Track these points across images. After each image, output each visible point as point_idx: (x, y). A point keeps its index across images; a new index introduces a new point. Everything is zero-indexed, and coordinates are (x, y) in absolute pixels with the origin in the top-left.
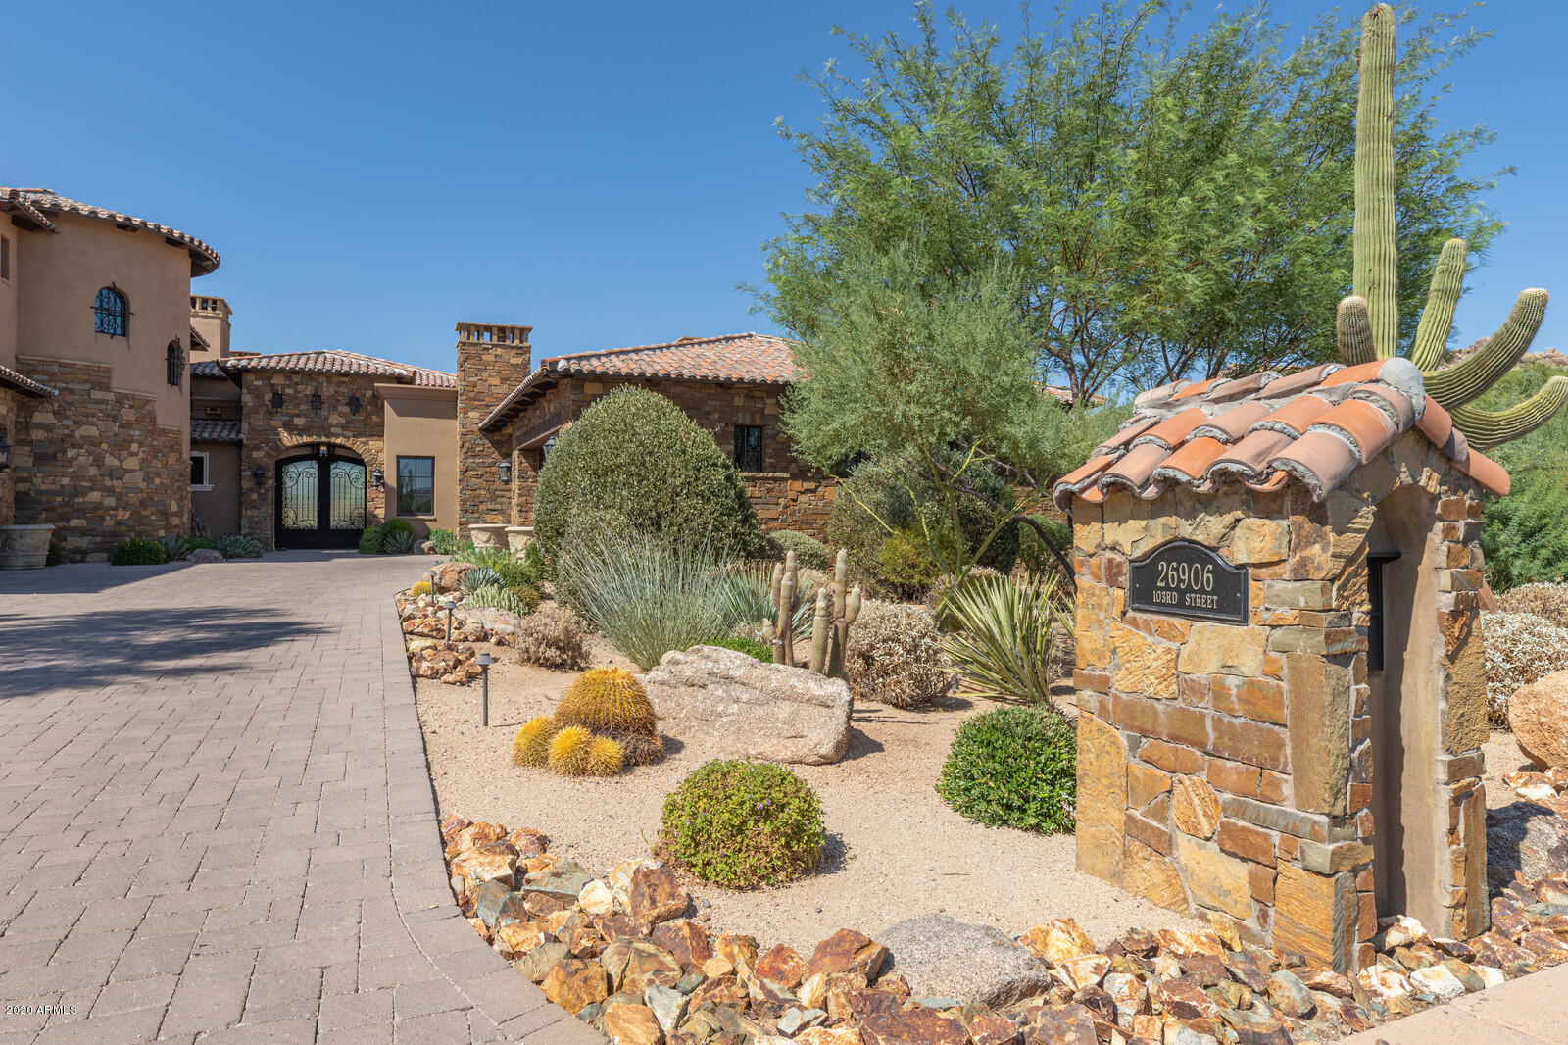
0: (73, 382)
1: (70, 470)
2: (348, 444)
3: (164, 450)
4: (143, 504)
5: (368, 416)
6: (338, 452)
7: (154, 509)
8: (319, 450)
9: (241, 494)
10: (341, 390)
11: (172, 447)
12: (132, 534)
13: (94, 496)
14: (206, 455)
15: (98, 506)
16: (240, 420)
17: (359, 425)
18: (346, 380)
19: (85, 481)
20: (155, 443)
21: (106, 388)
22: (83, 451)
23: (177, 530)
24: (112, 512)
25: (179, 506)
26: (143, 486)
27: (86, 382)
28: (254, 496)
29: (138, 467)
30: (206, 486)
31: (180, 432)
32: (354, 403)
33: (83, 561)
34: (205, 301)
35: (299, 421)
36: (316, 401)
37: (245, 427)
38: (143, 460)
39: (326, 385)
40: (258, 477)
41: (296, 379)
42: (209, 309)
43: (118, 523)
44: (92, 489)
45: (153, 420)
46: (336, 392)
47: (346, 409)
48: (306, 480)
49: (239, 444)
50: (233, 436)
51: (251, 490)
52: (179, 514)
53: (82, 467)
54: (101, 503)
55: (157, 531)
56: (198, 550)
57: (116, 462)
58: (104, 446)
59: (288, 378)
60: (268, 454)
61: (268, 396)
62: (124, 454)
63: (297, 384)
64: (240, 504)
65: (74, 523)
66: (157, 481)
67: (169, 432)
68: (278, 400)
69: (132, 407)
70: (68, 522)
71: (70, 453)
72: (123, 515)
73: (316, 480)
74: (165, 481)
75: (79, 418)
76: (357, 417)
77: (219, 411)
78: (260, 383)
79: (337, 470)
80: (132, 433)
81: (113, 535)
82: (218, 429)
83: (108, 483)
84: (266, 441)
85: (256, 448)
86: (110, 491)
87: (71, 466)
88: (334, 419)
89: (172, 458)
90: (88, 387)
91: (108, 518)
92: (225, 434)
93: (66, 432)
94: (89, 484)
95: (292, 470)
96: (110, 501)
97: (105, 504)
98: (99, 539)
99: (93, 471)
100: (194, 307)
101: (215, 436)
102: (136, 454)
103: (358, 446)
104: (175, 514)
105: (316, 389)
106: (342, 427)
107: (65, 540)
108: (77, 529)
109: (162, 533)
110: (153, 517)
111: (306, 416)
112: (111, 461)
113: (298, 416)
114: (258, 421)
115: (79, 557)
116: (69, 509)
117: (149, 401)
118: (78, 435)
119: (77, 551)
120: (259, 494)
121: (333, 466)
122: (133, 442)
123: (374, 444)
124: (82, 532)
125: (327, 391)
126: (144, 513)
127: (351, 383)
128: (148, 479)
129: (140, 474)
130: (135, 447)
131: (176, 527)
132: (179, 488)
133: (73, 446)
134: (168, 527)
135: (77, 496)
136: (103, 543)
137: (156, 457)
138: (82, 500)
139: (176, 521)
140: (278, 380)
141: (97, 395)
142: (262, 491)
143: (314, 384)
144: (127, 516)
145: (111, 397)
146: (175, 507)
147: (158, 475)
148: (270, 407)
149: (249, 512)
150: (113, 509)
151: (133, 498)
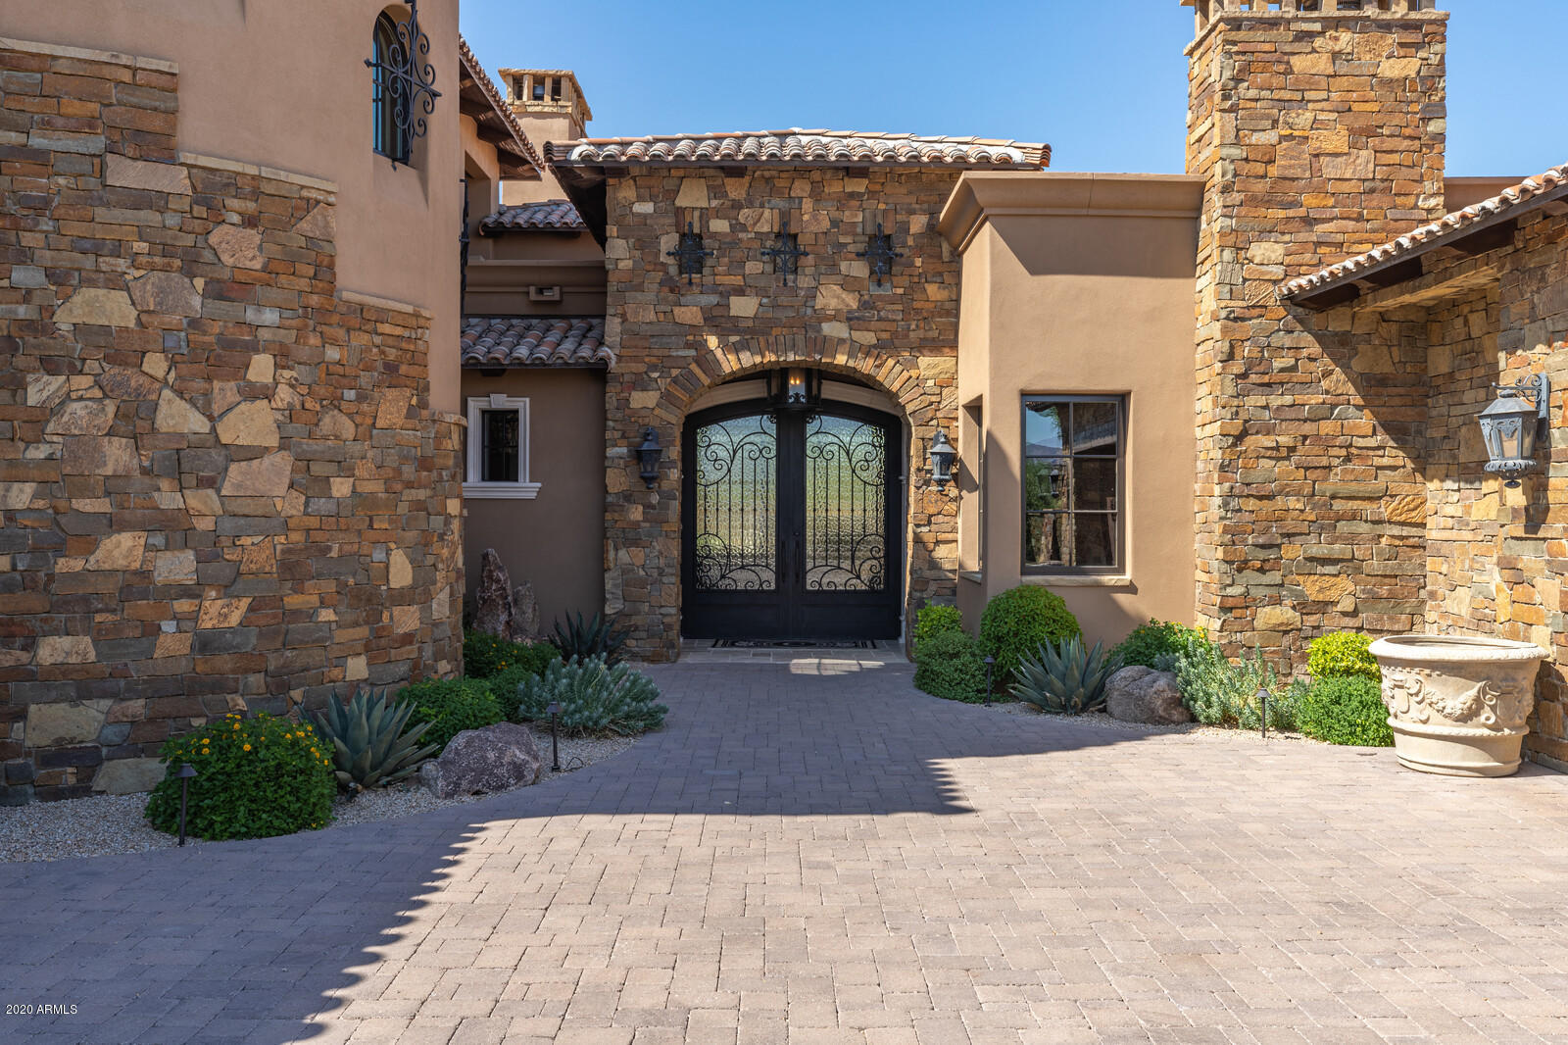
0: (47, 125)
1: (39, 453)
2: (866, 366)
3: (365, 379)
4: (292, 570)
5: (916, 286)
6: (831, 391)
7: (330, 586)
8: (784, 386)
9: (604, 508)
10: (847, 216)
11: (391, 368)
12: (256, 680)
13: (122, 549)
14: (523, 405)
15: (136, 584)
16: (603, 317)
17: (894, 311)
18: (859, 186)
19: (86, 492)
20: (333, 354)
21: (160, 148)
22: (82, 382)
23: (411, 650)
24: (183, 606)
25: (417, 565)
26: (291, 505)
27: (90, 124)
28: (636, 513)
29: (273, 441)
30: (525, 487)
31: (416, 321)
32: (882, 251)
33: (82, 790)
34: (539, 80)
35: (744, 307)
36: (786, 248)
37: (613, 326)
38: (291, 414)
39: (807, 205)
40: (644, 459)
41: (736, 189)
42: (547, 98)
43: (205, 644)
44: (114, 524)
45: (324, 271)
46: (835, 223)
47: (859, 269)
48: (749, 464)
49: (598, 373)
50: (585, 352)
51: (628, 497)
52: (418, 593)
53: (80, 444)
54: (144, 574)
55: (340, 661)
56: (460, 740)
57: (197, 423)
58: (156, 364)
59: (716, 192)
60: (667, 398)
61: (669, 242)
62: (225, 391)
63: (737, 206)
64: (603, 534)
65: (53, 650)
66: (341, 488)
67: (382, 315)
68: (693, 251)
69: (250, 222)
70: (30, 645)
71: (41, 390)
72: (222, 613)
73: (773, 463)
74: (368, 487)
75: (66, 259)
76: (886, 291)
77: (553, 295)
78: (647, 208)
79: (824, 439)
80: (250, 315)
81: (190, 687)
82: (552, 338)
83: (168, 498)
84: (663, 364)
85: (640, 383)
86: (174, 530)
87: (39, 440)
88: (832, 297)
89: (392, 408)
90: (97, 143)
91: (168, 626)
92: (568, 346)
93: (22, 311)
94: (102, 505)
95: (718, 439)
96: (178, 566)
97: (160, 578)
98: (137, 706)
99: (117, 455)
100: (520, 97)
101: (543, 353)
102: (266, 393)
103: (891, 374)
104: (402, 598)
105: (785, 218)
106: (851, 320)
107: (22, 715)
108: (62, 670)
109: (357, 668)
110: (327, 615)
111: (761, 292)
112: (178, 417)
113: (740, 292)
114: (644, 310)
115: (69, 776)
116: (33, 601)
117: (311, 204)
118: (64, 321)
119: (60, 754)
120: (648, 506)
121: (810, 428)
122: (254, 347)
123: (929, 365)
124: (81, 685)
125: (813, 220)
126: (293, 601)
127: (872, 194)
128: (308, 480)
129: (281, 464)
130: (261, 367)
131: (408, 639)
132: (419, 506)
133: (49, 365)
134: (376, 647)
135: (60, 551)
136: (151, 720)
137: (336, 403)
138: (77, 565)
139: (406, 619)
140: (693, 197)
141: (128, 174)
142: (655, 499)
143: (777, 202)
144: (234, 619)
145: (173, 181)
146: (401, 573)
147: (344, 468)
148: (673, 270)
149: (624, 555)
150: (186, 592)
151: (258, 552)
